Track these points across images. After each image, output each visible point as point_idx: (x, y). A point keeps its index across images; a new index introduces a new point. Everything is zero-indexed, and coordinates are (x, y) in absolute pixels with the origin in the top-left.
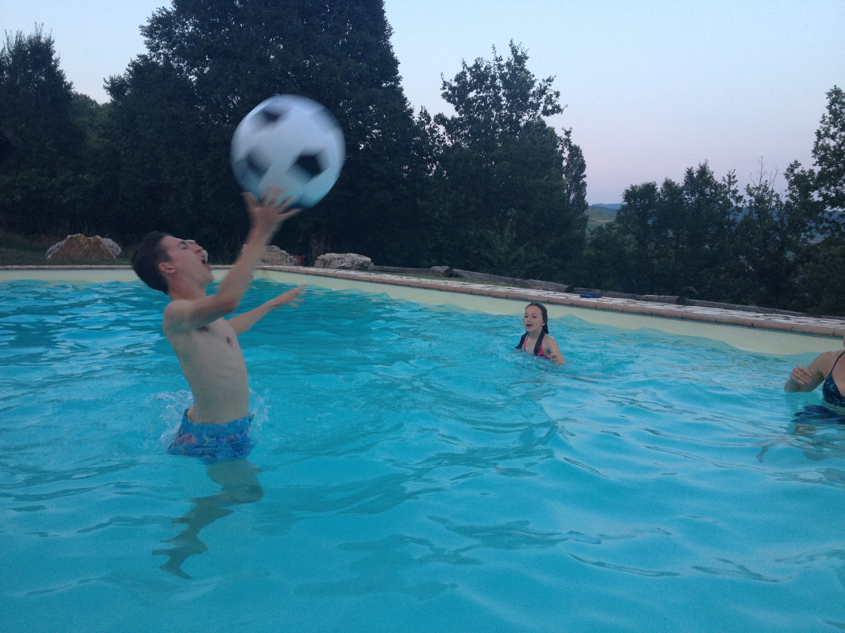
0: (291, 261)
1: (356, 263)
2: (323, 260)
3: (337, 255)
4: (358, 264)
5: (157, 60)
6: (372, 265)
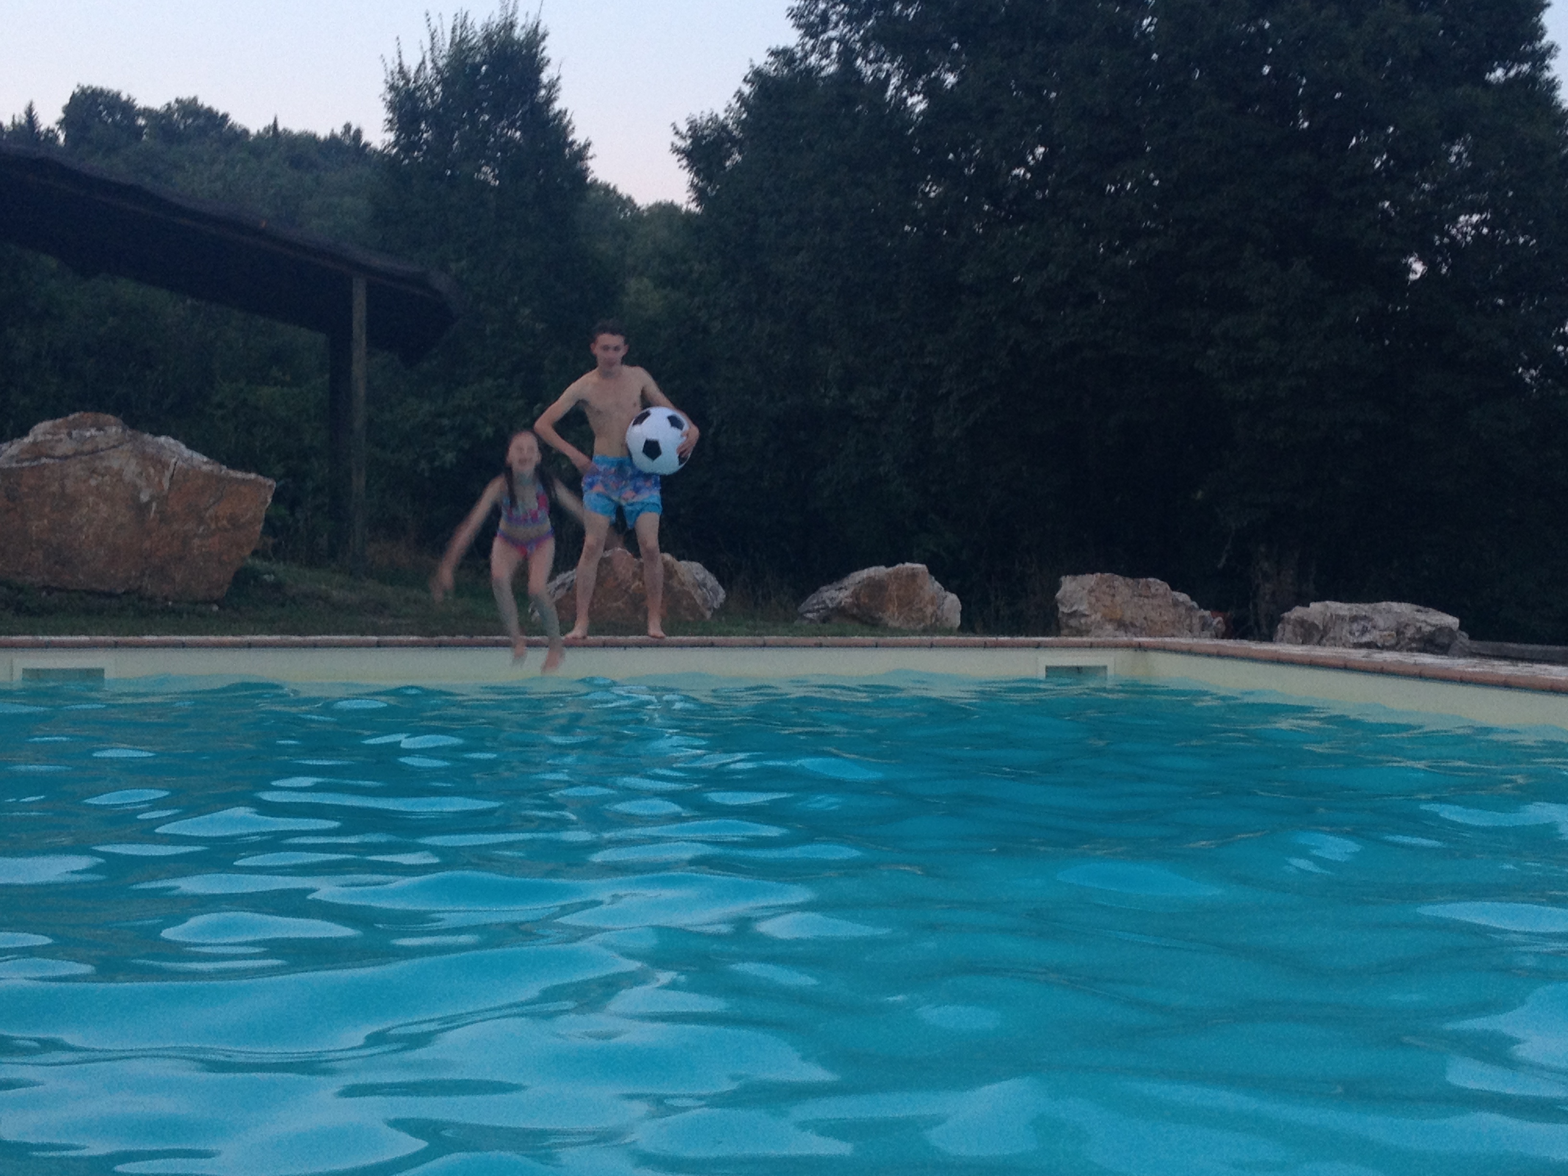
0: (1205, 625)
1: (1410, 632)
2: (1301, 623)
3: (1346, 606)
4: (1417, 637)
5: (821, 59)
6: (1464, 638)
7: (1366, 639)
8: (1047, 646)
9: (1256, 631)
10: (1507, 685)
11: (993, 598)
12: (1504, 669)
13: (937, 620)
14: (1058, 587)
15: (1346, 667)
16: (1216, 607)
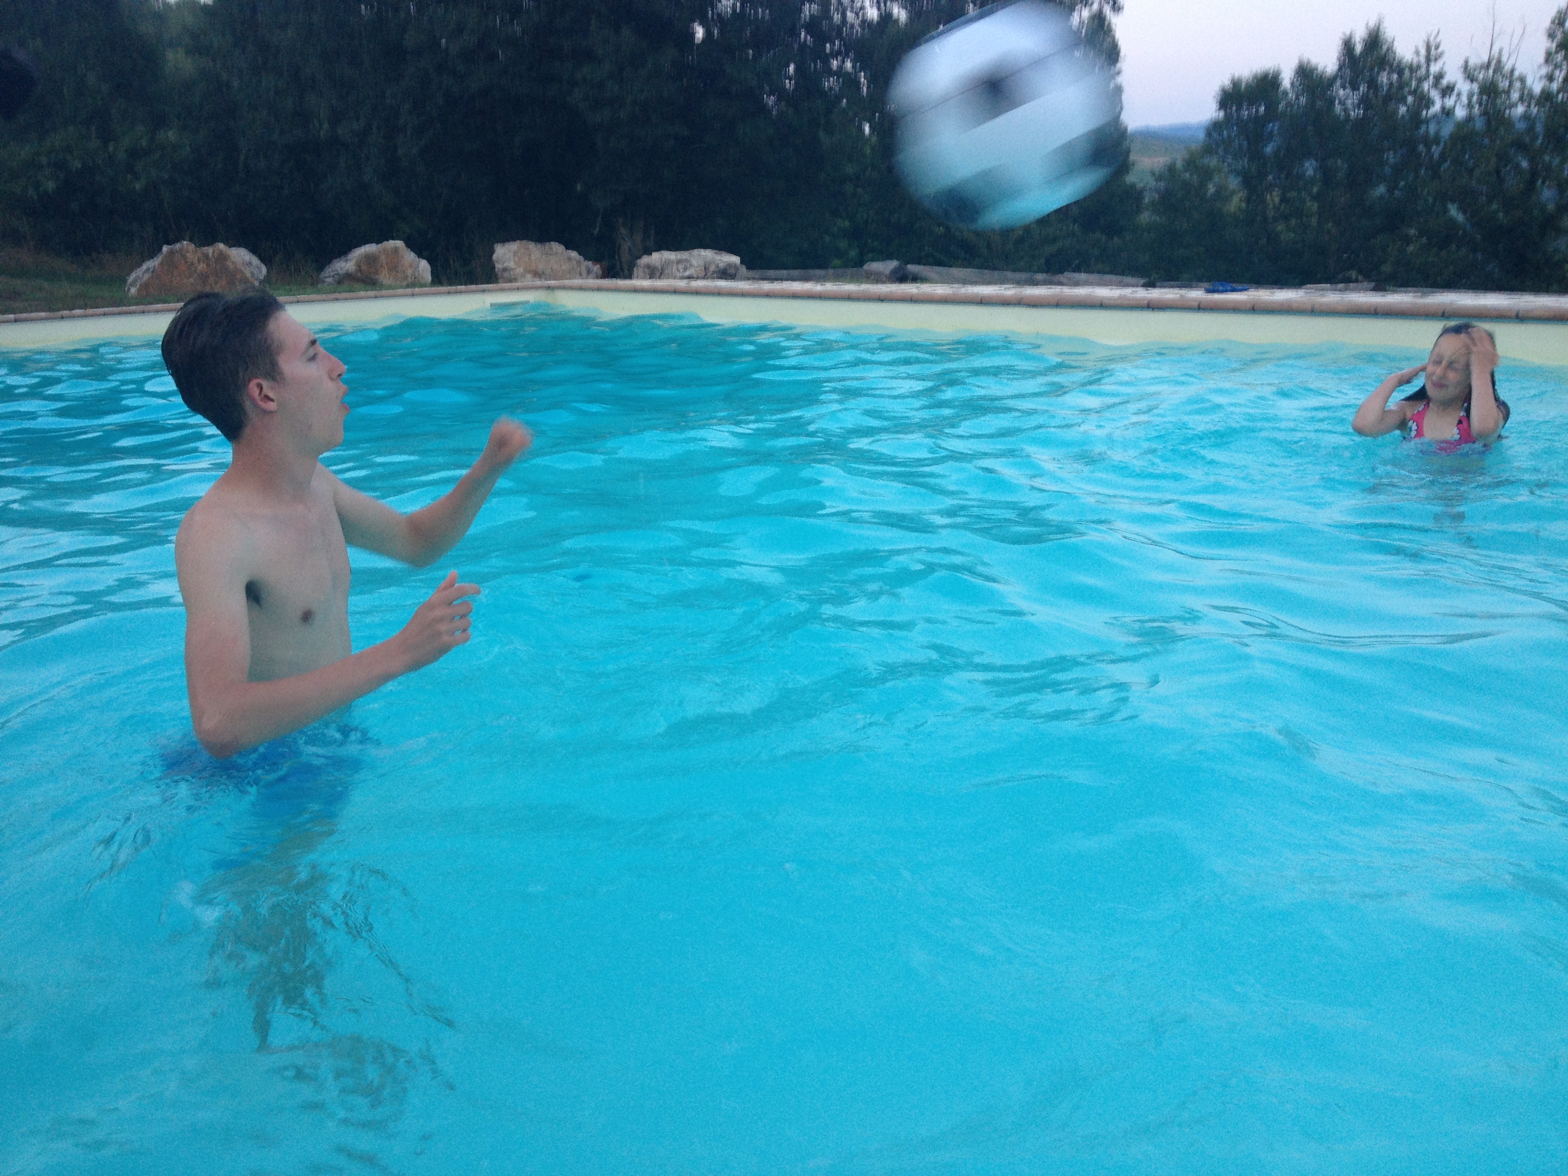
0: (589, 272)
1: (712, 268)
2: (648, 266)
3: (674, 254)
4: (716, 270)
6: (743, 270)
7: (687, 273)
8: (490, 291)
9: (621, 273)
10: (768, 295)
11: (451, 262)
12: (767, 286)
13: (415, 278)
14: (492, 252)
15: (675, 292)
16: (596, 260)
